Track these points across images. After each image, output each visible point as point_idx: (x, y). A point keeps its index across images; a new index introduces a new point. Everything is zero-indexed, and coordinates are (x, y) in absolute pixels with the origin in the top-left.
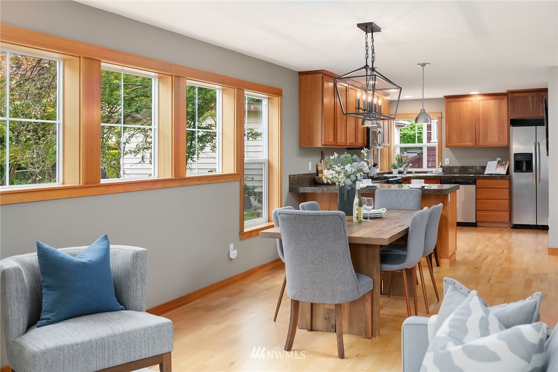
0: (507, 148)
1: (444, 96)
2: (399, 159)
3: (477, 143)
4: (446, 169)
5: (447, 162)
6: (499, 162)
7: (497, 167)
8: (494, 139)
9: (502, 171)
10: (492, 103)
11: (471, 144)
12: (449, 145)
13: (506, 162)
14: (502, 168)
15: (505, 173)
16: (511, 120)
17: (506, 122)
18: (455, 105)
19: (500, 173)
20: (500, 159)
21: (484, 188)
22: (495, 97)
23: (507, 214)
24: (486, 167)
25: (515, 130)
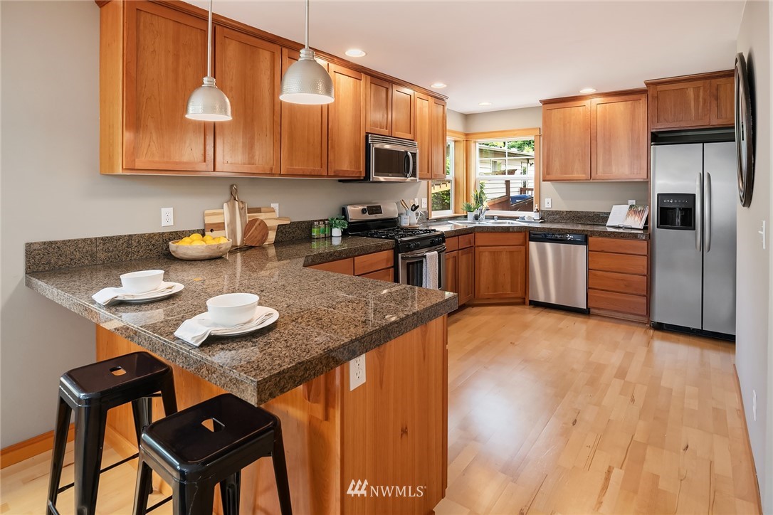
0: (646, 184)
1: (541, 101)
2: (477, 197)
3: (593, 175)
4: (546, 215)
5: (547, 205)
6: (631, 206)
7: (628, 215)
8: (623, 168)
9: (637, 223)
10: (620, 108)
11: (583, 176)
12: (548, 177)
13: (645, 208)
14: (637, 218)
15: (641, 226)
16: (652, 133)
17: (644, 138)
18: (557, 113)
19: (633, 227)
20: (632, 202)
21: (602, 251)
22: (623, 97)
23: (644, 300)
24: (610, 213)
25: (661, 152)
